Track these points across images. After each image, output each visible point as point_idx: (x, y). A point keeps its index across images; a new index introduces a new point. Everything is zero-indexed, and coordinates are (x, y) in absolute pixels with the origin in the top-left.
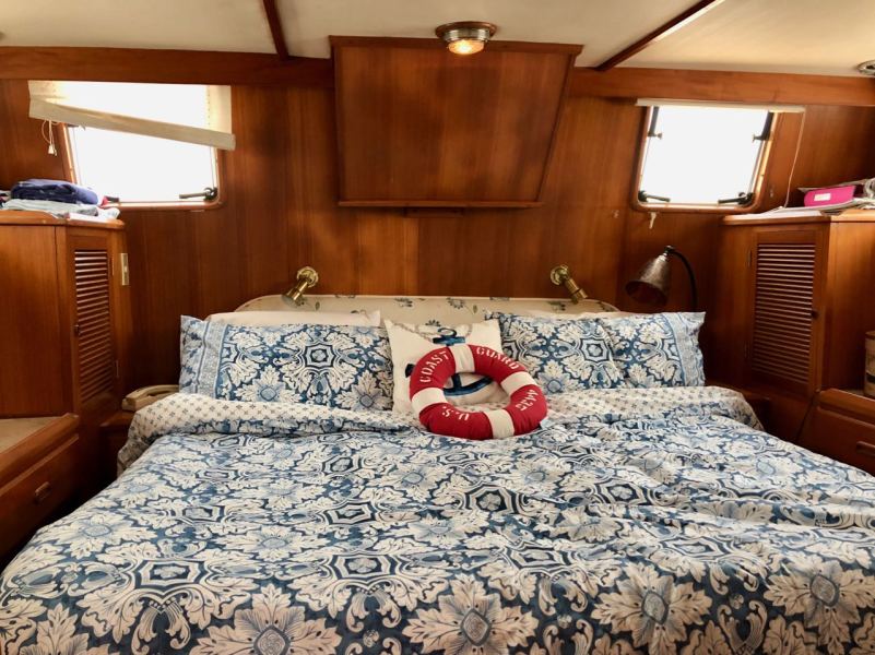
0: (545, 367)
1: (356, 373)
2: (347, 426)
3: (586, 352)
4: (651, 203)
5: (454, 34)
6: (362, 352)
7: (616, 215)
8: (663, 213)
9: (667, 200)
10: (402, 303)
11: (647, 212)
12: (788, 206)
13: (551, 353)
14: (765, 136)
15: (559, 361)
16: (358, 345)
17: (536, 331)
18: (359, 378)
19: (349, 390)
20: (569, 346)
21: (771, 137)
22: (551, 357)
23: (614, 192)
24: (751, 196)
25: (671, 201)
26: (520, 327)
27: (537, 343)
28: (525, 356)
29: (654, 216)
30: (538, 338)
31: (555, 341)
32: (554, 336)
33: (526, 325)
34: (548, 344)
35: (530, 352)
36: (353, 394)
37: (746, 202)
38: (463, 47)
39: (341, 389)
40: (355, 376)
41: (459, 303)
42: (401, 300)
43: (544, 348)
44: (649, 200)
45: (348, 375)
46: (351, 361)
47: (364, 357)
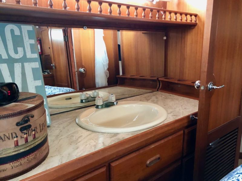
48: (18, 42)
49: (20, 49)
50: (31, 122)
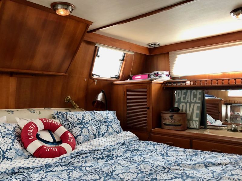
0: (83, 131)
1: (12, 141)
2: (21, 170)
3: (93, 124)
4: (95, 77)
5: (60, 6)
6: (11, 132)
7: (85, 80)
8: (98, 80)
9: (99, 76)
10: (9, 112)
11: (94, 79)
12: (130, 79)
13: (84, 125)
14: (123, 60)
15: (87, 128)
16: (8, 130)
17: (76, 117)
18: (14, 143)
19: (11, 149)
20: (89, 122)
21: (125, 60)
22: (84, 127)
23: (86, 72)
24: (119, 76)
25: (100, 77)
26: (70, 116)
27: (78, 122)
28: (75, 127)
29: (96, 80)
30: (78, 120)
31: (84, 120)
32: (83, 119)
33: (72, 115)
34: (82, 122)
35: (77, 125)
36: (13, 151)
37: (117, 78)
38: (62, 12)
39: (7, 149)
40: (12, 143)
41: (33, 111)
42: (8, 111)
43: (81, 123)
44: (94, 76)
45: (8, 142)
46: (8, 136)
47: (13, 134)
48: (195, 96)
49: (195, 99)
50: (173, 117)
